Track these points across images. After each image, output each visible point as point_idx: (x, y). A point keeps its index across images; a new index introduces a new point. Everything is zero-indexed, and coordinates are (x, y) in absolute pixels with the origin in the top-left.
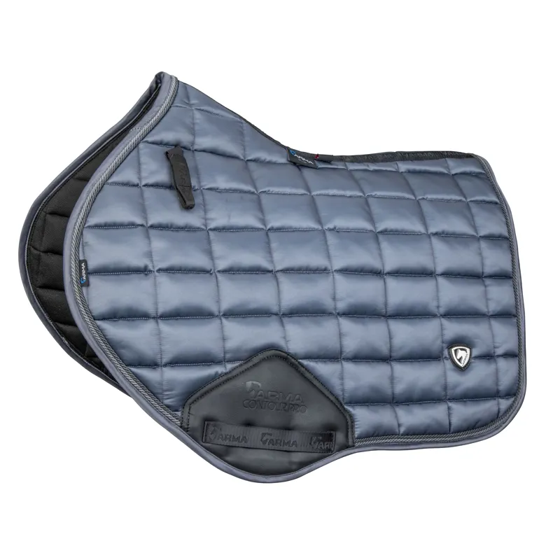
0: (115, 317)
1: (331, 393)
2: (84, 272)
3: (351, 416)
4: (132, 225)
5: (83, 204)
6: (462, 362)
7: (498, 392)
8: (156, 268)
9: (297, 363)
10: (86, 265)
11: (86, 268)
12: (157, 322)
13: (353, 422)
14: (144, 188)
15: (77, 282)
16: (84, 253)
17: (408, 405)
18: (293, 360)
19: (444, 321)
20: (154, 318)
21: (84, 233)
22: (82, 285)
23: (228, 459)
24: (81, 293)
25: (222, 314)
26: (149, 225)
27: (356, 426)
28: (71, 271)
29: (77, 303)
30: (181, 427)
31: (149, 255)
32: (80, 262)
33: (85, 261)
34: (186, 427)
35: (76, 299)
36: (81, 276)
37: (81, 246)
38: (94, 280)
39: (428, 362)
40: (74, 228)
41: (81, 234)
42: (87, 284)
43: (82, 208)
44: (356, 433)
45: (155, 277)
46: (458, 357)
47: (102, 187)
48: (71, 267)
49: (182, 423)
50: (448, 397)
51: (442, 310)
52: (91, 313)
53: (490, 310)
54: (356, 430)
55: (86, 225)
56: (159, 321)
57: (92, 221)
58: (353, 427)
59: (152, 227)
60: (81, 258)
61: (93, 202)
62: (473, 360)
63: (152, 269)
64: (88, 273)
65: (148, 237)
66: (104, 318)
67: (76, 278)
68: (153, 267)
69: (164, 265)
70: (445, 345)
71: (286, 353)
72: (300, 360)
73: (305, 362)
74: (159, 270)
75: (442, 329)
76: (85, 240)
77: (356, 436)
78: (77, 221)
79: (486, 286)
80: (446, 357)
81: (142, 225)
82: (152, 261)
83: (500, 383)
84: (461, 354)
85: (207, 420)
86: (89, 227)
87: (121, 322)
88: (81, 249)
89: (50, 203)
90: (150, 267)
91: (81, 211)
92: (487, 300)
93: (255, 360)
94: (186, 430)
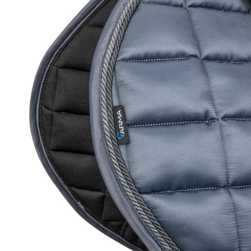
0: (169, 189)
2: (121, 123)
4: (183, 56)
5: (114, 30)
8: (222, 115)
10: (123, 113)
11: (124, 118)
12: (229, 193)
14: (191, 9)
15: (111, 138)
16: (118, 96)
20: (224, 187)
21: (117, 68)
22: (119, 143)
24: (118, 154)
26: (203, 56)
28: (101, 123)
29: (113, 169)
31: (209, 96)
32: (115, 109)
33: (122, 108)
35: (111, 163)
36: (117, 129)
37: (114, 86)
38: (136, 135)
40: (103, 62)
41: (113, 70)
42: (127, 141)
43: (112, 35)
45: (221, 127)
47: (137, 7)
48: (101, 117)
52: (134, 183)
55: (119, 59)
56: (232, 191)
57: (128, 52)
59: (208, 58)
60: (116, 103)
61: (127, 26)
63: (215, 116)
64: (127, 125)
65: (205, 72)
66: (154, 190)
67: (111, 132)
68: (217, 113)
69: (231, 110)
74: (225, 118)
76: (120, 79)
78: (106, 52)
81: (195, 56)
82: (214, 105)
86: (124, 60)
87: (178, 195)
88: (114, 91)
89: (61, 55)
90: (213, 114)
91: (110, 40)
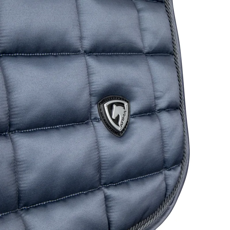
6: (120, 123)
7: (164, 161)
17: (45, 206)
19: (92, 61)
39: (71, 129)
46: (114, 117)
50: (103, 181)
51: (87, 44)
53: (146, 45)
62: (132, 120)
70: (94, 99)
75: (89, 74)
79: (138, 11)
80: (95, 119)
83: (166, 149)
84: (117, 111)
92: (142, 30)
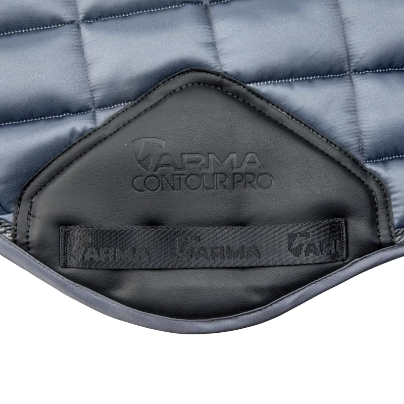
1: (329, 142)
3: (381, 184)
9: (244, 90)
13: (386, 194)
18: (236, 87)
23: (122, 293)
25: (81, 17)
27: (394, 203)
30: (15, 242)
34: (25, 240)
44: (395, 215)
49: (14, 236)
54: (394, 210)
58: (387, 205)
71: (218, 74)
72: (251, 85)
73: (263, 88)
77: (396, 222)
85: (64, 223)
93: (155, 96)
94: (26, 246)
